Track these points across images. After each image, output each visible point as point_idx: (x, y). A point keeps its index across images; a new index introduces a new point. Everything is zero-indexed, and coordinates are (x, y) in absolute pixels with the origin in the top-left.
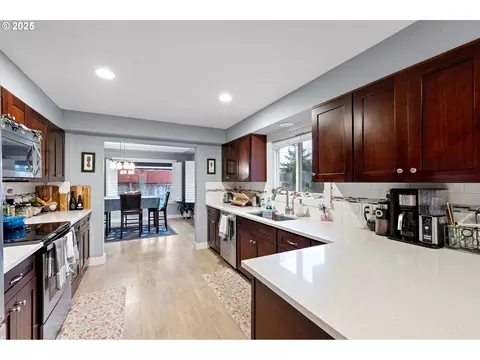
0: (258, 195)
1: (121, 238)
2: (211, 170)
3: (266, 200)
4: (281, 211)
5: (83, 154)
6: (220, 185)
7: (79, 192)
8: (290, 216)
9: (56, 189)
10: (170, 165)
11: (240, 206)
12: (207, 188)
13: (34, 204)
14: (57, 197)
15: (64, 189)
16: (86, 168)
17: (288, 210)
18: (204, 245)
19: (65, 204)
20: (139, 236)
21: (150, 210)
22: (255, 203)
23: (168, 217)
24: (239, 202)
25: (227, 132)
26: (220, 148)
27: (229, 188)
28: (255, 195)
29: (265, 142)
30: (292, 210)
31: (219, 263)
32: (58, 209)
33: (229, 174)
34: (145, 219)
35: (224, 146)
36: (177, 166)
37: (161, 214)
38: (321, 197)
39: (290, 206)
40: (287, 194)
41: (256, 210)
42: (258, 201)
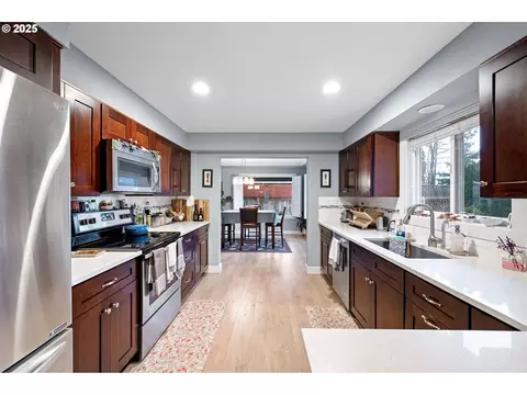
0: (386, 214)
1: (241, 250)
2: (325, 182)
3: (398, 223)
4: (421, 241)
5: (204, 171)
6: (336, 200)
7: (201, 206)
8: (437, 250)
9: (184, 202)
10: (290, 179)
11: (360, 228)
12: (320, 204)
13: (168, 215)
14: (185, 210)
15: (190, 202)
16: (206, 184)
17: (432, 241)
18: (316, 270)
19: (190, 216)
20: (256, 250)
21: (268, 225)
22: (381, 226)
23: (284, 232)
24: (358, 223)
25: (344, 135)
26: (337, 156)
27: (349, 204)
28: (382, 215)
29: (397, 141)
30: (441, 241)
31: (330, 297)
32: (185, 219)
33: (347, 187)
34: (263, 232)
35: (342, 153)
36: (296, 180)
37: (278, 229)
38: (503, 225)
39: (438, 235)
40: (432, 216)
41: (381, 235)
42: (386, 223)
